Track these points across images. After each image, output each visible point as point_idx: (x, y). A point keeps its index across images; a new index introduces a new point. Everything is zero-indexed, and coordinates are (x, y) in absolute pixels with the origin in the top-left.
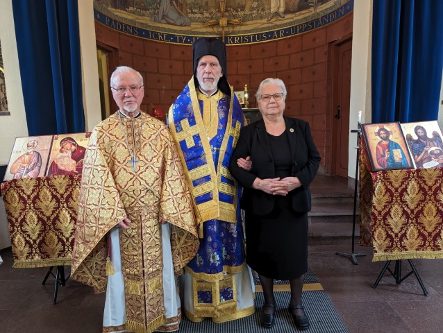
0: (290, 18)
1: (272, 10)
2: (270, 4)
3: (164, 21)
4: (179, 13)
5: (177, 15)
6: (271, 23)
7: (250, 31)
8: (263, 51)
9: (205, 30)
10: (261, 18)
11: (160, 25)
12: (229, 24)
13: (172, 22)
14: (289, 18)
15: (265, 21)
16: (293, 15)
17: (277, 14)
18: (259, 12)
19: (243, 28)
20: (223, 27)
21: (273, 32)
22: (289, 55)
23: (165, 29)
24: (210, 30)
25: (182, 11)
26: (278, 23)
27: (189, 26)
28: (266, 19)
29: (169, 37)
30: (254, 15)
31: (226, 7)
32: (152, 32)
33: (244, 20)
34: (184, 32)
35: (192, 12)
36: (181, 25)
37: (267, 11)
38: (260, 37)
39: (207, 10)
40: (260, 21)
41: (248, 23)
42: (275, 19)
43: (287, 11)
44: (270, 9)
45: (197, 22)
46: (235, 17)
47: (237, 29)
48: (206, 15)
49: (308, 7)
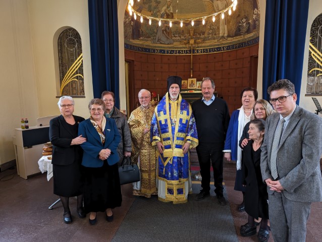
2: (219, 32)
3: (159, 42)
4: (167, 38)
5: (166, 39)
7: (207, 46)
8: (215, 58)
9: (181, 46)
10: (214, 39)
11: (156, 45)
12: (195, 42)
13: (163, 43)
14: (230, 40)
15: (216, 41)
16: (232, 39)
17: (223, 37)
18: (213, 36)
19: (203, 45)
20: (192, 45)
21: (221, 47)
22: (230, 61)
23: (159, 47)
24: (184, 46)
25: (169, 36)
26: (223, 42)
27: (172, 44)
29: (161, 51)
30: (210, 37)
31: (194, 33)
32: (152, 49)
33: (204, 40)
34: (170, 48)
35: (174, 36)
36: (168, 44)
37: (218, 36)
38: (213, 50)
39: (183, 35)
40: (213, 41)
41: (206, 42)
43: (229, 36)
44: (219, 34)
45: (177, 41)
46: (199, 38)
47: (200, 45)
48: (183, 37)
49: (240, 35)
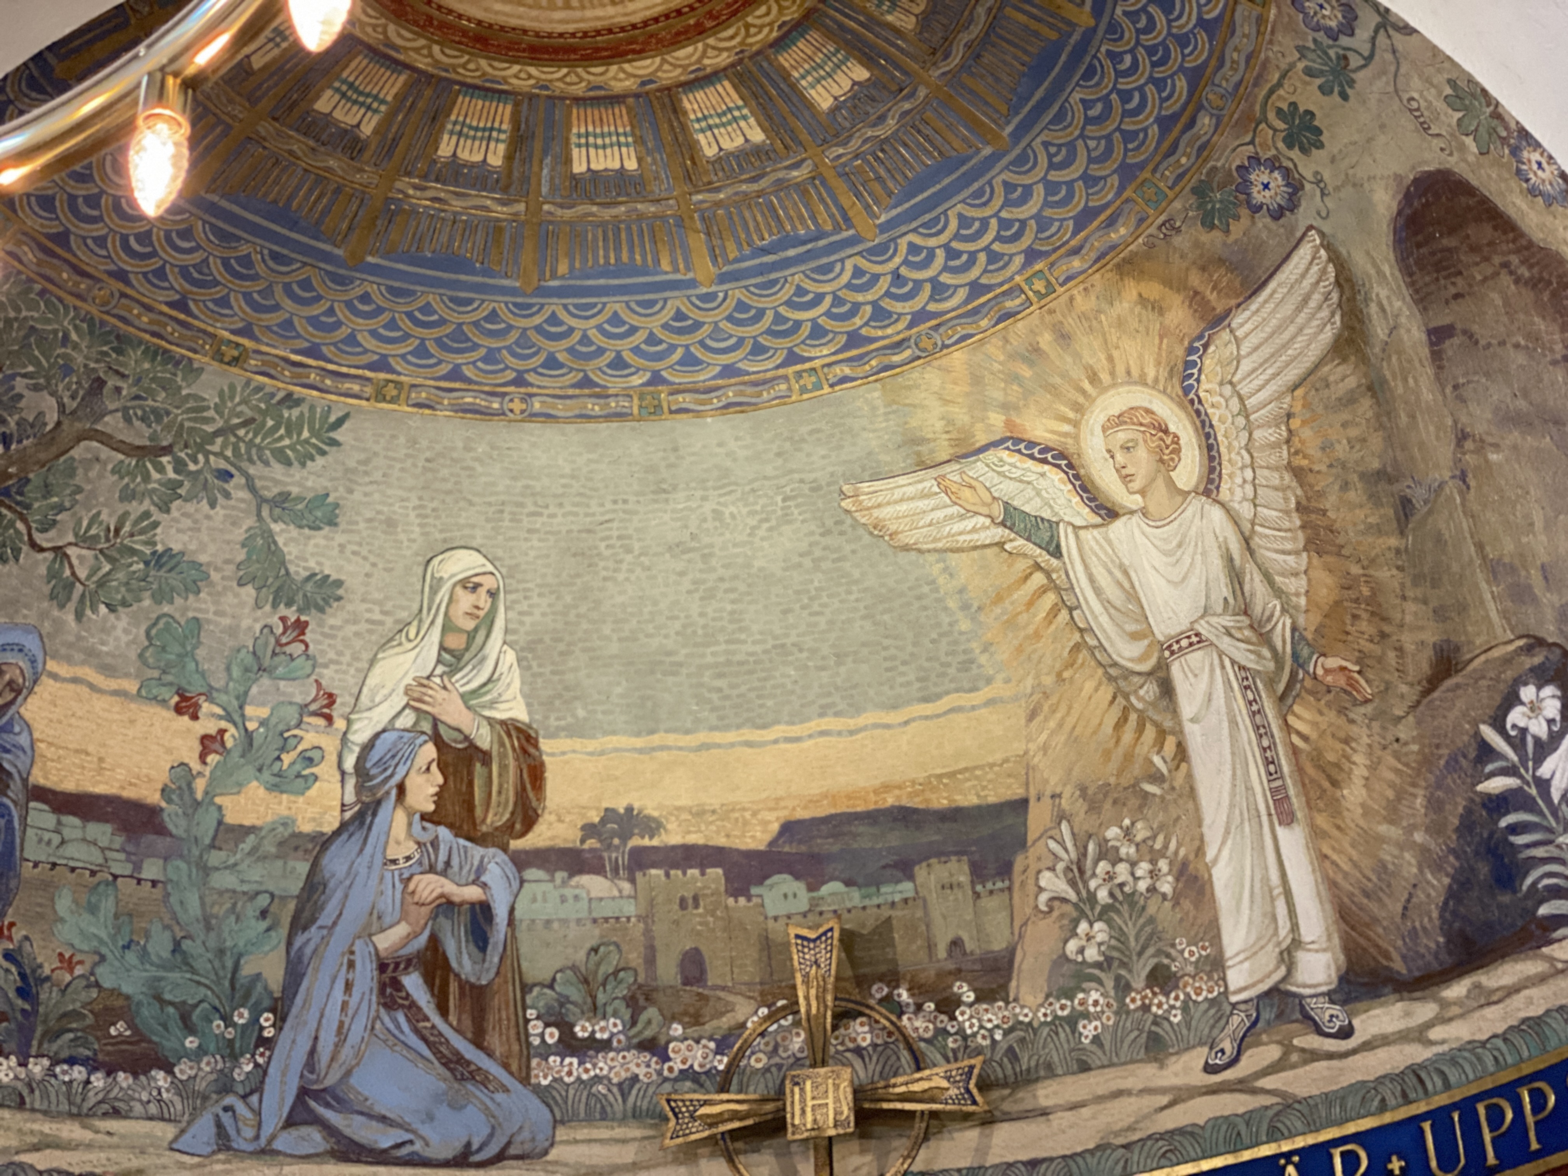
0: (1403, 1037)
1: (1237, 977)
6: (1243, 1086)
10: (1156, 1047)
14: (1396, 1035)
15: (1187, 1069)
16: (1425, 1011)
17: (1280, 1005)
18: (1133, 1002)
21: (1269, 1166)
25: (478, 1042)
28: (1199, 1056)
30: (1088, 1030)
35: (569, 1045)
39: (694, 1019)
40: (1148, 1074)
42: (1270, 1053)
43: (1363, 980)
44: (1217, 964)
48: (689, 1053)
